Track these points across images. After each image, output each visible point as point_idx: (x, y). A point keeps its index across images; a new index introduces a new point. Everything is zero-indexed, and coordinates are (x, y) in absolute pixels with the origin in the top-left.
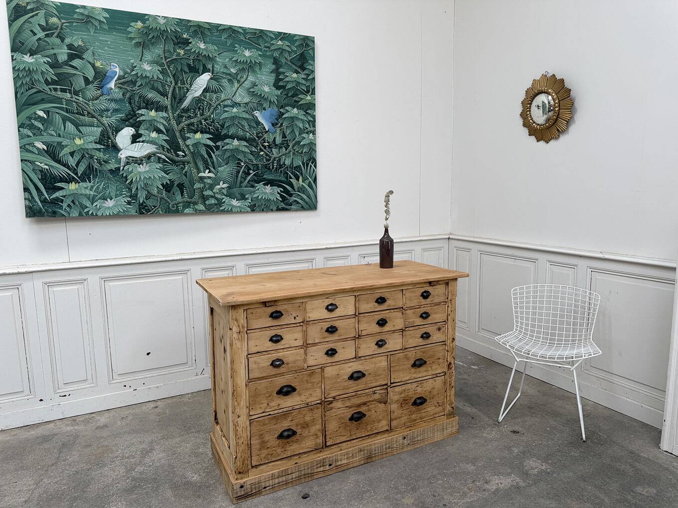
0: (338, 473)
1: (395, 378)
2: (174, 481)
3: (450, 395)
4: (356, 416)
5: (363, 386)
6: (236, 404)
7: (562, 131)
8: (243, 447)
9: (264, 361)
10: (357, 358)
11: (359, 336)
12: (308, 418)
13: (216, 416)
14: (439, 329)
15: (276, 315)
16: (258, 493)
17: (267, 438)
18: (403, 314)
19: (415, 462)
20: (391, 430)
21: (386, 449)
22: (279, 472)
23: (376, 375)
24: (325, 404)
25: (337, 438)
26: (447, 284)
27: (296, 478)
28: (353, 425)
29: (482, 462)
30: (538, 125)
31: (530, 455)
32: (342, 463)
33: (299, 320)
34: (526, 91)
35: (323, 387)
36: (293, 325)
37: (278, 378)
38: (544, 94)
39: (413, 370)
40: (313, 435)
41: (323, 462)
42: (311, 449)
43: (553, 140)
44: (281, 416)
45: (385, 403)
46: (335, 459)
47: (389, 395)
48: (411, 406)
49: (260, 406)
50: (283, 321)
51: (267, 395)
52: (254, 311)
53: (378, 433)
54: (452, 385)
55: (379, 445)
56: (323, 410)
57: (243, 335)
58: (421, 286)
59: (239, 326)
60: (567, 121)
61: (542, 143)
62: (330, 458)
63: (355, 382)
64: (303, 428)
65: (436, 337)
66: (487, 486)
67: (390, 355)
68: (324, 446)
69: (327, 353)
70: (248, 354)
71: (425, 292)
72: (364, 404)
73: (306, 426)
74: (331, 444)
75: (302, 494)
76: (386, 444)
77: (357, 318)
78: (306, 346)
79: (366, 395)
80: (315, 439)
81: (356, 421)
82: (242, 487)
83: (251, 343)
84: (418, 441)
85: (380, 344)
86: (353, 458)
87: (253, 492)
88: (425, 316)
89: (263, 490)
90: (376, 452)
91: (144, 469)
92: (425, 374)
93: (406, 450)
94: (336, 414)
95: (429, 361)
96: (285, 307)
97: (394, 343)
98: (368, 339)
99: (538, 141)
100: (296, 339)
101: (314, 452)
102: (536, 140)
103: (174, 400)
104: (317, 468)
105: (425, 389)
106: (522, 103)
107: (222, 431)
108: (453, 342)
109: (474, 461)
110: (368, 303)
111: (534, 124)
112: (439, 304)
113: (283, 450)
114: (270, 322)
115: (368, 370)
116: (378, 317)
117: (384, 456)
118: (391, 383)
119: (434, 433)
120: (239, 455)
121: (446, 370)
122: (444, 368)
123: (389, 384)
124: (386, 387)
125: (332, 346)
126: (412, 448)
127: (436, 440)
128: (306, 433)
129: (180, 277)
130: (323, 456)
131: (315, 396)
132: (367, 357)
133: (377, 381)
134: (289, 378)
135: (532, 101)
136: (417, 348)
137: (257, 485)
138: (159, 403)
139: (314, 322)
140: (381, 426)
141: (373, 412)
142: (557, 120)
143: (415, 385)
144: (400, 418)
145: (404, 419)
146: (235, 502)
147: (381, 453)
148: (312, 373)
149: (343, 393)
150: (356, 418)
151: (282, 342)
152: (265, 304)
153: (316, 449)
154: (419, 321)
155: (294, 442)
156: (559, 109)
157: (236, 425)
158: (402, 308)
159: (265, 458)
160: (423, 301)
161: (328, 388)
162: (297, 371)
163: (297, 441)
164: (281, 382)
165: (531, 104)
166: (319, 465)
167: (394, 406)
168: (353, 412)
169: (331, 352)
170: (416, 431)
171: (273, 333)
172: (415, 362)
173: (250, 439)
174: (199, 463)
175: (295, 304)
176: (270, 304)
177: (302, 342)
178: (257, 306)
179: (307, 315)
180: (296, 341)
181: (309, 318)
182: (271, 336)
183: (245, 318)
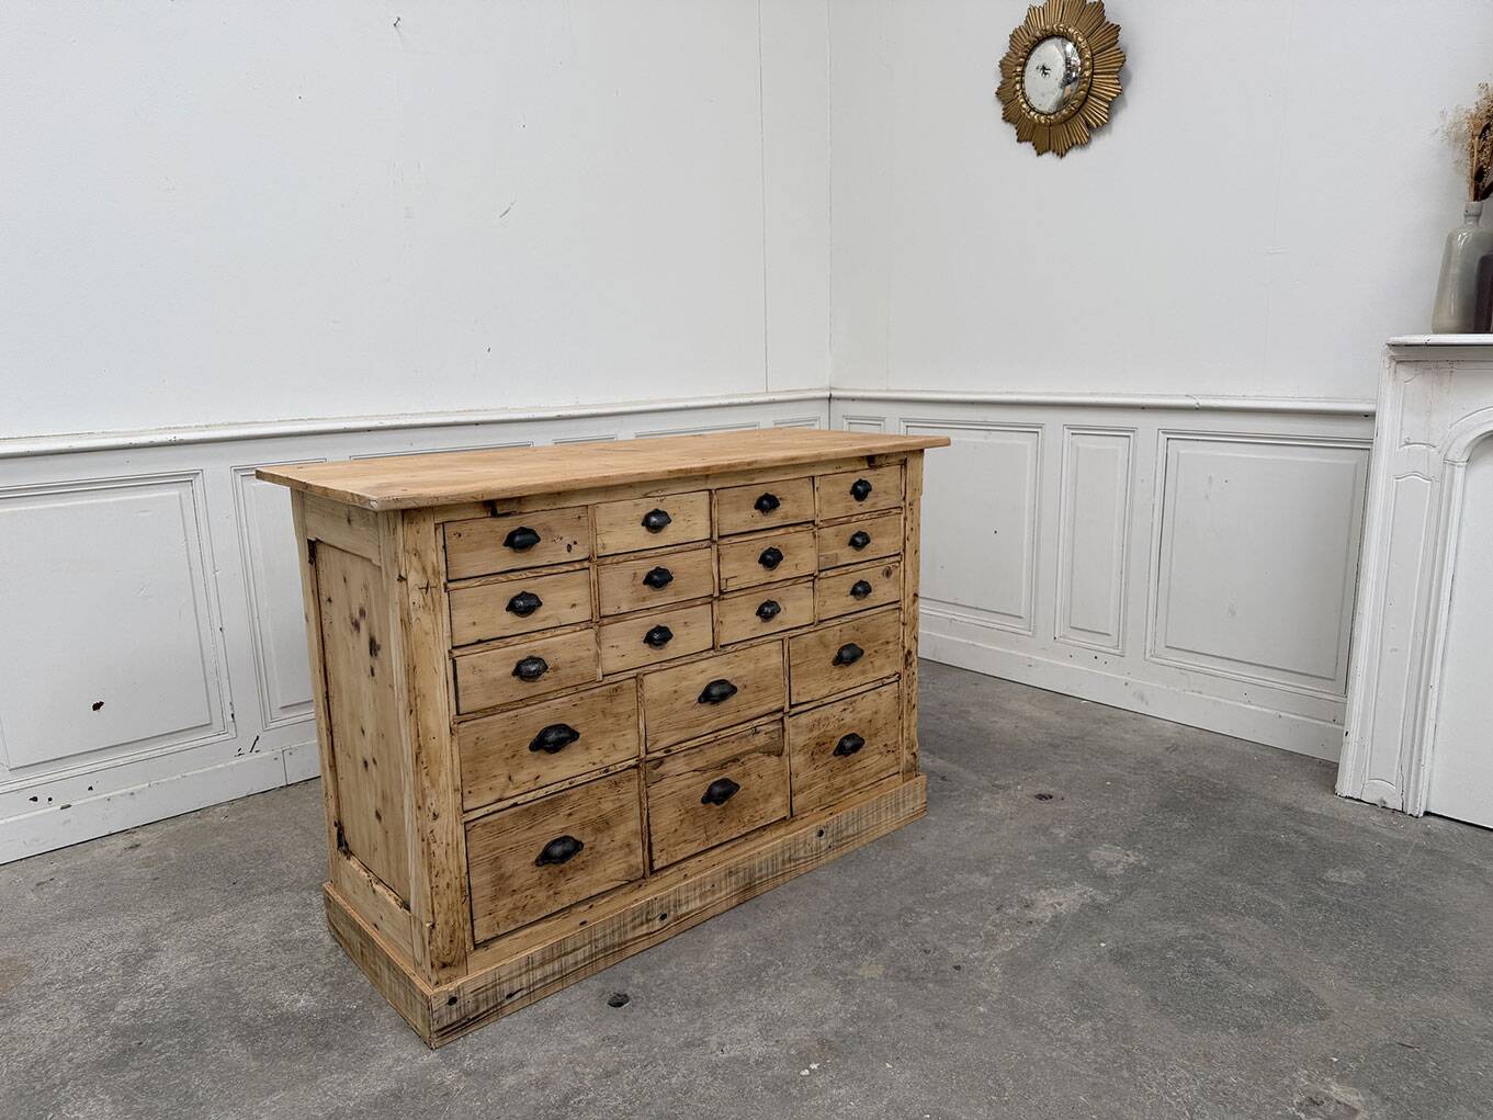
0: (680, 936)
1: (798, 694)
2: (243, 1020)
3: (909, 726)
4: (717, 790)
5: (731, 717)
6: (427, 784)
7: (1097, 125)
8: (452, 896)
9: (498, 664)
10: (716, 647)
11: (721, 592)
12: (607, 806)
13: (340, 835)
14: (888, 573)
15: (521, 541)
16: (496, 1011)
17: (510, 865)
18: (815, 536)
19: (855, 883)
20: (792, 816)
21: (784, 863)
22: (543, 951)
23: (759, 689)
24: (647, 766)
25: (677, 848)
26: (904, 464)
27: (584, 960)
28: (712, 813)
29: (1001, 866)
30: (1042, 114)
31: (1094, 837)
32: (690, 908)
33: (579, 553)
34: (1012, 36)
35: (642, 726)
36: (566, 568)
37: (533, 707)
38: (1055, 40)
39: (836, 672)
40: (621, 848)
41: (648, 913)
42: (619, 883)
43: (1074, 150)
44: (544, 805)
45: (779, 755)
46: (675, 901)
47: (786, 733)
48: (833, 758)
49: (490, 785)
50: (542, 555)
51: (507, 754)
52: (465, 529)
53: (764, 828)
54: (913, 702)
55: (769, 855)
56: (643, 783)
58: (851, 468)
59: (424, 569)
60: (1108, 102)
61: (1049, 157)
62: (662, 899)
63: (715, 708)
64: (598, 831)
65: (883, 591)
66: (1032, 914)
67: (788, 637)
68: (648, 872)
69: (649, 640)
70: (453, 648)
71: (860, 482)
72: (734, 761)
73: (603, 824)
74: (665, 864)
75: (607, 997)
76: (783, 852)
77: (715, 547)
78: (599, 621)
79: (737, 739)
80: (626, 855)
81: (718, 802)
82: (453, 1001)
83: (461, 617)
84: (849, 837)
85: (767, 612)
86: (714, 893)
87: (481, 1011)
88: (859, 541)
89: (507, 1002)
90: (764, 872)
91: (142, 1003)
92: (860, 679)
93: (824, 861)
94: (673, 790)
95: (868, 648)
96: (543, 518)
97: (797, 609)
98: (742, 601)
99: (1039, 154)
100: (574, 605)
101: (624, 890)
102: (1035, 152)
103: (181, 824)
104: (634, 928)
105: (859, 716)
106: (1002, 64)
107: (368, 870)
108: (914, 601)
109: (983, 865)
110: (738, 510)
111: (1032, 113)
112: (885, 512)
113: (551, 892)
114: (507, 559)
115: (741, 677)
116: (762, 544)
117: (780, 880)
118: (791, 706)
119: (879, 816)
120: (440, 919)
121: (900, 668)
122: (896, 663)
123: (787, 709)
124: (779, 715)
125: (659, 619)
126: (836, 855)
127: (884, 832)
128: (604, 842)
129: (173, 492)
130: (646, 897)
131: (624, 748)
132: (739, 646)
133: (760, 701)
134: (559, 706)
135: (1027, 58)
136: (843, 620)
137: (490, 992)
138: (140, 836)
139: (616, 559)
140: (771, 809)
141: (754, 777)
142: (1086, 100)
143: (840, 706)
144: (810, 786)
145: (818, 790)
146: (436, 1042)
147: (772, 873)
148: (617, 690)
149: (687, 737)
150: (719, 794)
151: (540, 613)
152: (492, 506)
153: (630, 882)
154: (847, 555)
155: (577, 869)
156: (1093, 74)
157: (427, 840)
158: (813, 522)
159: (506, 918)
160: (857, 507)
161: (653, 725)
162: (581, 688)
163: (584, 866)
164: (540, 717)
165: (1024, 65)
166: (638, 921)
167: (798, 760)
168: (712, 781)
169: (658, 637)
170: (844, 814)
171: (515, 588)
172: (840, 653)
173: (468, 872)
174: (302, 965)
175: (568, 511)
176: (505, 506)
177: (589, 612)
178: (472, 516)
179: (598, 539)
180: (573, 609)
181: (604, 547)
182: (512, 597)
183: (440, 549)
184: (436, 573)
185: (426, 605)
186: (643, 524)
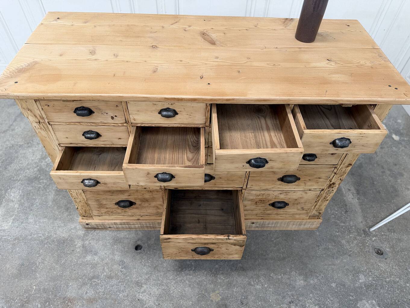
1: (252, 186)
3: (321, 205)
8: (82, 204)
12: (147, 197)
16: (105, 229)
17: (104, 202)
27: (139, 227)
29: (316, 280)
31: (374, 293)
33: (119, 121)
39: (278, 183)
40: (154, 207)
42: (152, 214)
48: (268, 206)
50: (97, 119)
54: (328, 199)
57: (45, 126)
59: (35, 116)
65: (326, 160)
70: (60, 143)
73: (145, 200)
75: (138, 244)
77: (207, 128)
80: (157, 209)
82: (88, 224)
83: (60, 135)
84: (268, 227)
87: (100, 228)
89: (109, 228)
92: (294, 187)
95: (305, 178)
96: (95, 104)
101: (156, 216)
113: (123, 211)
118: (247, 188)
120: (79, 207)
121: (325, 187)
122: (322, 185)
123: (244, 188)
126: (260, 229)
128: (146, 204)
137: (102, 225)
143: (278, 192)
145: (257, 212)
146: (85, 229)
155: (134, 208)
159: (105, 213)
163: (137, 208)
170: (267, 221)
171: (86, 128)
172: (283, 177)
173: (87, 201)
179: (131, 116)
180: (119, 140)
181: (135, 120)
182: (84, 131)
183: (41, 109)
184: (43, 118)
185: (41, 128)
186: (159, 113)
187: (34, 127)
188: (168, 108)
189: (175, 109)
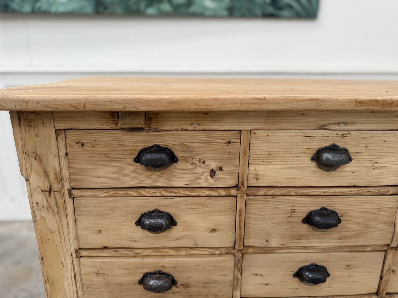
10: (381, 294)
33: (225, 179)
36: (208, 193)
50: (177, 176)
52: (88, 139)
57: (60, 201)
59: (46, 174)
70: (79, 248)
78: (242, 249)
83: (86, 223)
96: (184, 138)
100: (214, 230)
114: (137, 176)
125: (317, 258)
139: (271, 192)
151: (175, 232)
169: (313, 274)
171: (147, 204)
175: (214, 134)
176: (128, 121)
177: (232, 239)
178: (97, 125)
179: (251, 168)
180: (213, 234)
181: (257, 178)
182: (142, 213)
183: (62, 155)
184: (60, 179)
185: (50, 206)
186: (313, 159)
187: (35, 205)
188: (334, 145)
189: (347, 148)
